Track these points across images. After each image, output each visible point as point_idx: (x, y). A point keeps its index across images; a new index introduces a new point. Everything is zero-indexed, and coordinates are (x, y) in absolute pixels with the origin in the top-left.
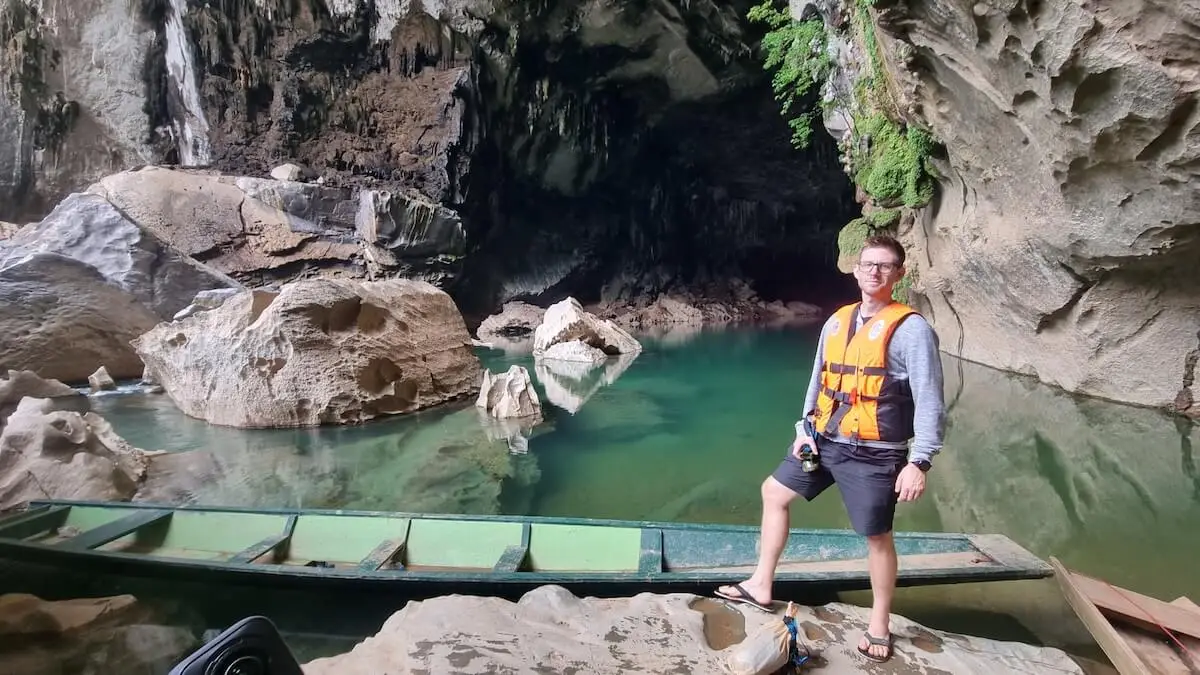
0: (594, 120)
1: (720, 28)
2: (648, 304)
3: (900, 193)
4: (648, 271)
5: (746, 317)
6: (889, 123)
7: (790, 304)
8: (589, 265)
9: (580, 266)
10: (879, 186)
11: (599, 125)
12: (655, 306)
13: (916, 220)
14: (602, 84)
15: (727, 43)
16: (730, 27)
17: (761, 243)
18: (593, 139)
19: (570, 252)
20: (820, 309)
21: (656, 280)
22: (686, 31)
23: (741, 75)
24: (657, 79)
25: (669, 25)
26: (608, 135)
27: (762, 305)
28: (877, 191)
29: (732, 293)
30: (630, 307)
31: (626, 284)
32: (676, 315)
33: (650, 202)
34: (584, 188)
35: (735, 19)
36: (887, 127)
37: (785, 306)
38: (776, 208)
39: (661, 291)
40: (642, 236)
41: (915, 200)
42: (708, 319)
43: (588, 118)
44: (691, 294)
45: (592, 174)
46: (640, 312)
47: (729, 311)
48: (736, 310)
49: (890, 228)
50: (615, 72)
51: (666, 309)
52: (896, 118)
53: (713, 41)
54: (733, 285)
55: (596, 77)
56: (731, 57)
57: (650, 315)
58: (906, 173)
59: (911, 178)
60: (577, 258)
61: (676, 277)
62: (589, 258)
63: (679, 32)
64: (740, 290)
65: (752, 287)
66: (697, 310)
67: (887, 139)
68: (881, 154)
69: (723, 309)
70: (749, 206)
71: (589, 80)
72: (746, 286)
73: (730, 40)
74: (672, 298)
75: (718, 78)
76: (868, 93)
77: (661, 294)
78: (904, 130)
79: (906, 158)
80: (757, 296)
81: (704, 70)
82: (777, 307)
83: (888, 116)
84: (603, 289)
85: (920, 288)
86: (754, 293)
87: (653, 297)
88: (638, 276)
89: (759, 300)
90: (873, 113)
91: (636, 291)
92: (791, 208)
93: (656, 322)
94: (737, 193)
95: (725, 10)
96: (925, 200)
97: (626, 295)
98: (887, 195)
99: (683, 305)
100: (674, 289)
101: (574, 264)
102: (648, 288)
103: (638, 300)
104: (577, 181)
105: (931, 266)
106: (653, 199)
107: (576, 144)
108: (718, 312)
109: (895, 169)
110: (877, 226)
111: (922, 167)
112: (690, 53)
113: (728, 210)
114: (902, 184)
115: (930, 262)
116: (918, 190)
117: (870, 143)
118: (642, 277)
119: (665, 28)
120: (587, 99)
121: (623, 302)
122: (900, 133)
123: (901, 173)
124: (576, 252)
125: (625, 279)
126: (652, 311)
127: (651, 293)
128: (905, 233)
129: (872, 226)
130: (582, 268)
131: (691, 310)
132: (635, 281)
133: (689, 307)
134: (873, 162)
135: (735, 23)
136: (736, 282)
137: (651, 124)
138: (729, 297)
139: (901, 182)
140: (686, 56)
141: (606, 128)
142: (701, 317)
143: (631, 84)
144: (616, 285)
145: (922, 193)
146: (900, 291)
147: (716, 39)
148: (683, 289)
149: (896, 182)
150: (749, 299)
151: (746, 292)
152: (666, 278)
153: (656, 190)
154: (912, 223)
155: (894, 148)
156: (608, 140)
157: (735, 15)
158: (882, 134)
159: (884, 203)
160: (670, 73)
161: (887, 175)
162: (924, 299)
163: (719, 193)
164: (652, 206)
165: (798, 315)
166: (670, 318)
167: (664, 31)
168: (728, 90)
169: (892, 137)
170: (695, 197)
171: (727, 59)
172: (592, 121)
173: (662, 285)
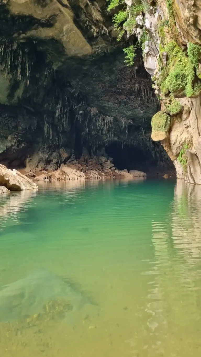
0: (20, 60)
1: (91, 16)
2: (55, 170)
3: (183, 89)
4: (55, 151)
5: (109, 177)
6: (177, 47)
7: (130, 171)
8: (18, 146)
9: (12, 146)
10: (173, 83)
11: (23, 63)
12: (59, 171)
13: (191, 111)
14: (24, 38)
15: (95, 25)
16: (97, 15)
17: (116, 139)
18: (19, 70)
19: (6, 138)
20: (145, 174)
21: (60, 156)
22: (72, 14)
23: (103, 45)
24: (57, 41)
25: (63, 9)
26: (29, 70)
27: (117, 171)
28: (171, 86)
29: (101, 165)
30: (44, 171)
31: (42, 158)
32: (71, 176)
33: (55, 113)
34: (15, 100)
35: (99, 11)
36: (177, 49)
37: (128, 172)
38: (123, 121)
39: (62, 163)
40: (51, 131)
41: (192, 93)
42: (88, 178)
43: (16, 58)
44: (79, 165)
45: (19, 93)
46: (50, 174)
47: (100, 174)
48: (103, 174)
49: (178, 116)
50: (32, 33)
51: (65, 172)
52: (181, 41)
53: (87, 23)
54: (102, 161)
55: (19, 34)
56: (98, 33)
57: (56, 175)
58: (187, 76)
59: (189, 79)
60: (11, 141)
61: (71, 155)
62: (19, 141)
63: (69, 14)
64: (106, 164)
65: (112, 162)
66: (82, 173)
67: (176, 56)
68: (173, 65)
69: (97, 173)
70: (109, 119)
71: (16, 35)
72: (109, 162)
73: (96, 23)
74: (68, 166)
75: (91, 45)
76: (166, 29)
77: (63, 164)
78: (186, 49)
79: (186, 68)
80: (114, 166)
81: (83, 39)
82: (125, 173)
83: (176, 41)
84: (28, 160)
85: (194, 151)
86: (113, 165)
87: (58, 165)
88: (49, 154)
89: (115, 169)
90: (169, 41)
91: (48, 162)
92: (131, 121)
93: (59, 179)
94: (103, 111)
95: (93, 5)
96: (197, 93)
97: (42, 165)
98: (177, 89)
99: (74, 170)
100: (70, 162)
101: (9, 144)
102: (55, 161)
103: (49, 167)
104: (11, 96)
105: (199, 135)
106: (57, 111)
107: (8, 73)
108: (94, 174)
109: (181, 73)
110: (171, 114)
111: (195, 73)
112: (75, 28)
113: (99, 120)
114: (184, 83)
115: (199, 133)
116: (193, 87)
117: (167, 59)
118: (51, 154)
119: (60, 11)
120: (15, 47)
121: (40, 168)
122: (183, 51)
123: (184, 77)
124: (10, 137)
125: (41, 155)
126: (57, 174)
127: (57, 163)
128: (186, 119)
129: (169, 114)
130: (14, 148)
131: (79, 173)
132: (47, 156)
133: (78, 171)
134: (169, 69)
135: (99, 13)
136: (104, 159)
137: (55, 68)
138: (101, 167)
139: (184, 81)
140: (74, 30)
141: (27, 65)
142: (85, 177)
143: (42, 42)
144: (36, 158)
145: (195, 89)
146: (183, 155)
147: (89, 22)
148: (75, 162)
149: (182, 82)
150: (110, 168)
151: (109, 164)
152: (65, 155)
153: (59, 106)
154: (189, 113)
155: (180, 61)
156: (29, 73)
157: (99, 9)
158: (174, 53)
159: (175, 94)
160: (65, 39)
161: (177, 76)
162: (195, 157)
163: (94, 111)
164: (57, 115)
165: (134, 176)
166: (67, 177)
167: (60, 13)
168: (97, 53)
169: (179, 54)
170: (81, 112)
171: (95, 34)
172: (18, 60)
173: (63, 160)
